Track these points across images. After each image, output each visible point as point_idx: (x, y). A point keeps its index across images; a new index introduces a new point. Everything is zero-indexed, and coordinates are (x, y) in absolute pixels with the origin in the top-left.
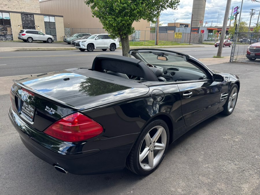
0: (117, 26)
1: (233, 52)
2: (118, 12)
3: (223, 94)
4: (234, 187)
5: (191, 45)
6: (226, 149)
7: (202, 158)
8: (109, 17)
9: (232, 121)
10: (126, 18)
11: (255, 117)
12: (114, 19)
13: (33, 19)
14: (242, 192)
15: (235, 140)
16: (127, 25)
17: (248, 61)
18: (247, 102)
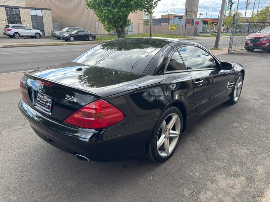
0: (113, 18)
1: (231, 43)
2: (114, 3)
3: (229, 83)
4: (249, 170)
5: (186, 37)
6: (236, 136)
7: (214, 145)
8: (105, 8)
9: (238, 109)
10: (122, 9)
11: (260, 105)
12: (110, 10)
13: (18, 13)
14: (257, 174)
15: (244, 127)
16: (123, 16)
17: (247, 52)
18: (251, 91)
